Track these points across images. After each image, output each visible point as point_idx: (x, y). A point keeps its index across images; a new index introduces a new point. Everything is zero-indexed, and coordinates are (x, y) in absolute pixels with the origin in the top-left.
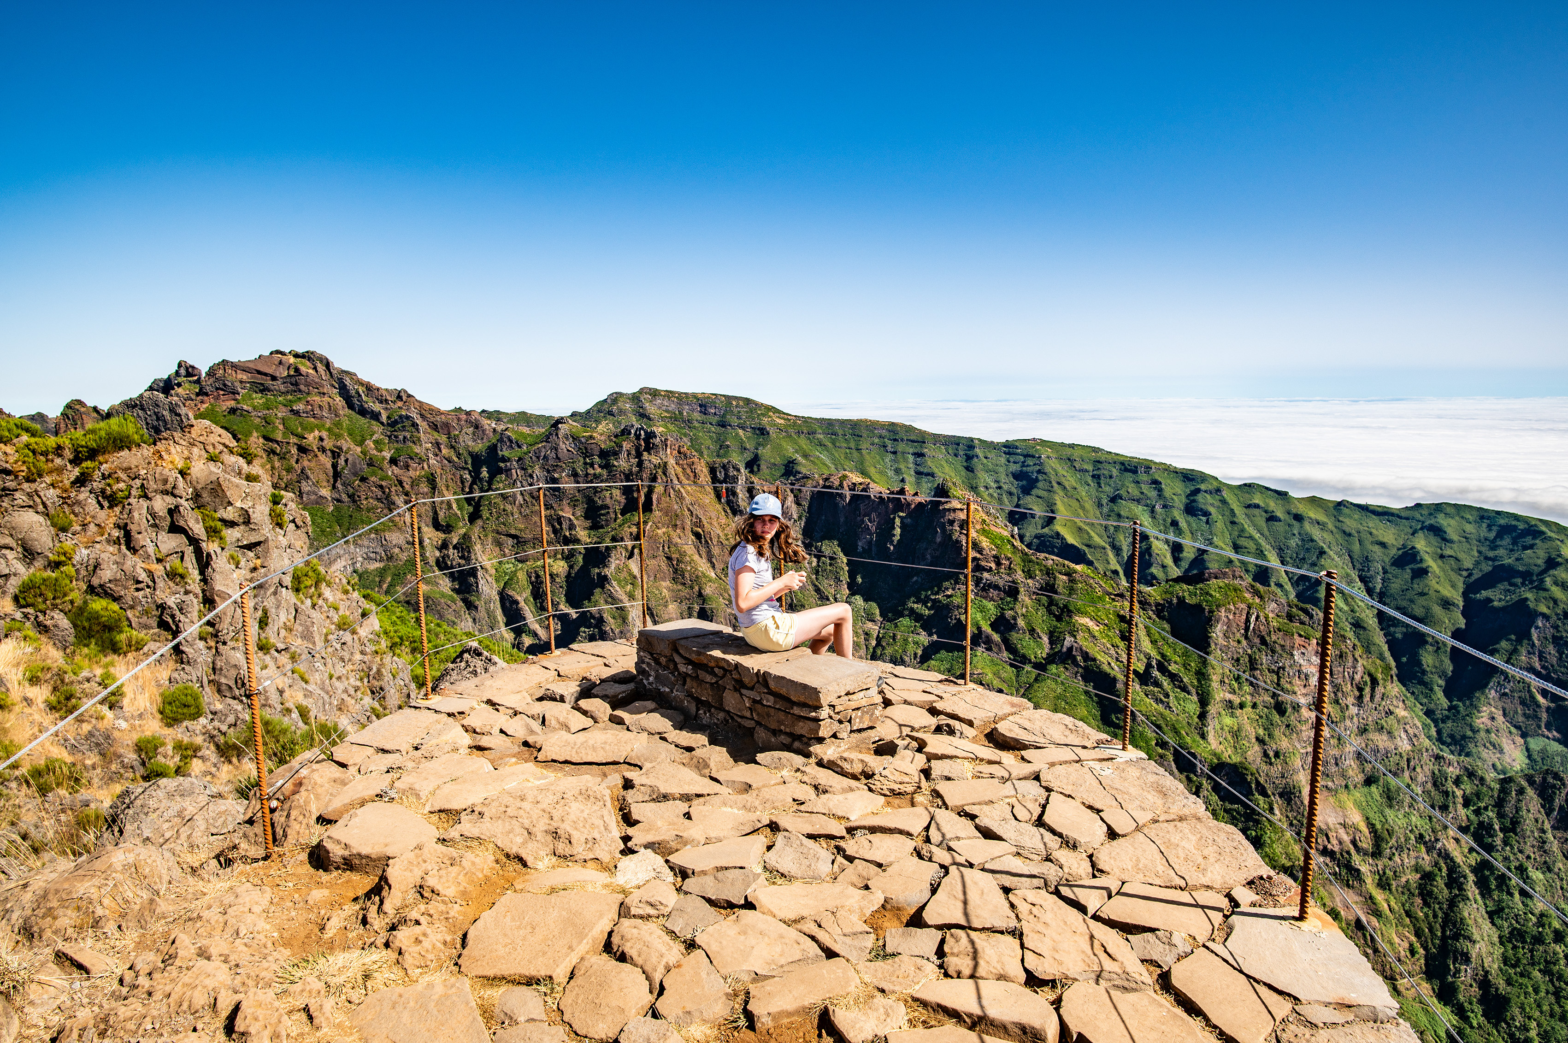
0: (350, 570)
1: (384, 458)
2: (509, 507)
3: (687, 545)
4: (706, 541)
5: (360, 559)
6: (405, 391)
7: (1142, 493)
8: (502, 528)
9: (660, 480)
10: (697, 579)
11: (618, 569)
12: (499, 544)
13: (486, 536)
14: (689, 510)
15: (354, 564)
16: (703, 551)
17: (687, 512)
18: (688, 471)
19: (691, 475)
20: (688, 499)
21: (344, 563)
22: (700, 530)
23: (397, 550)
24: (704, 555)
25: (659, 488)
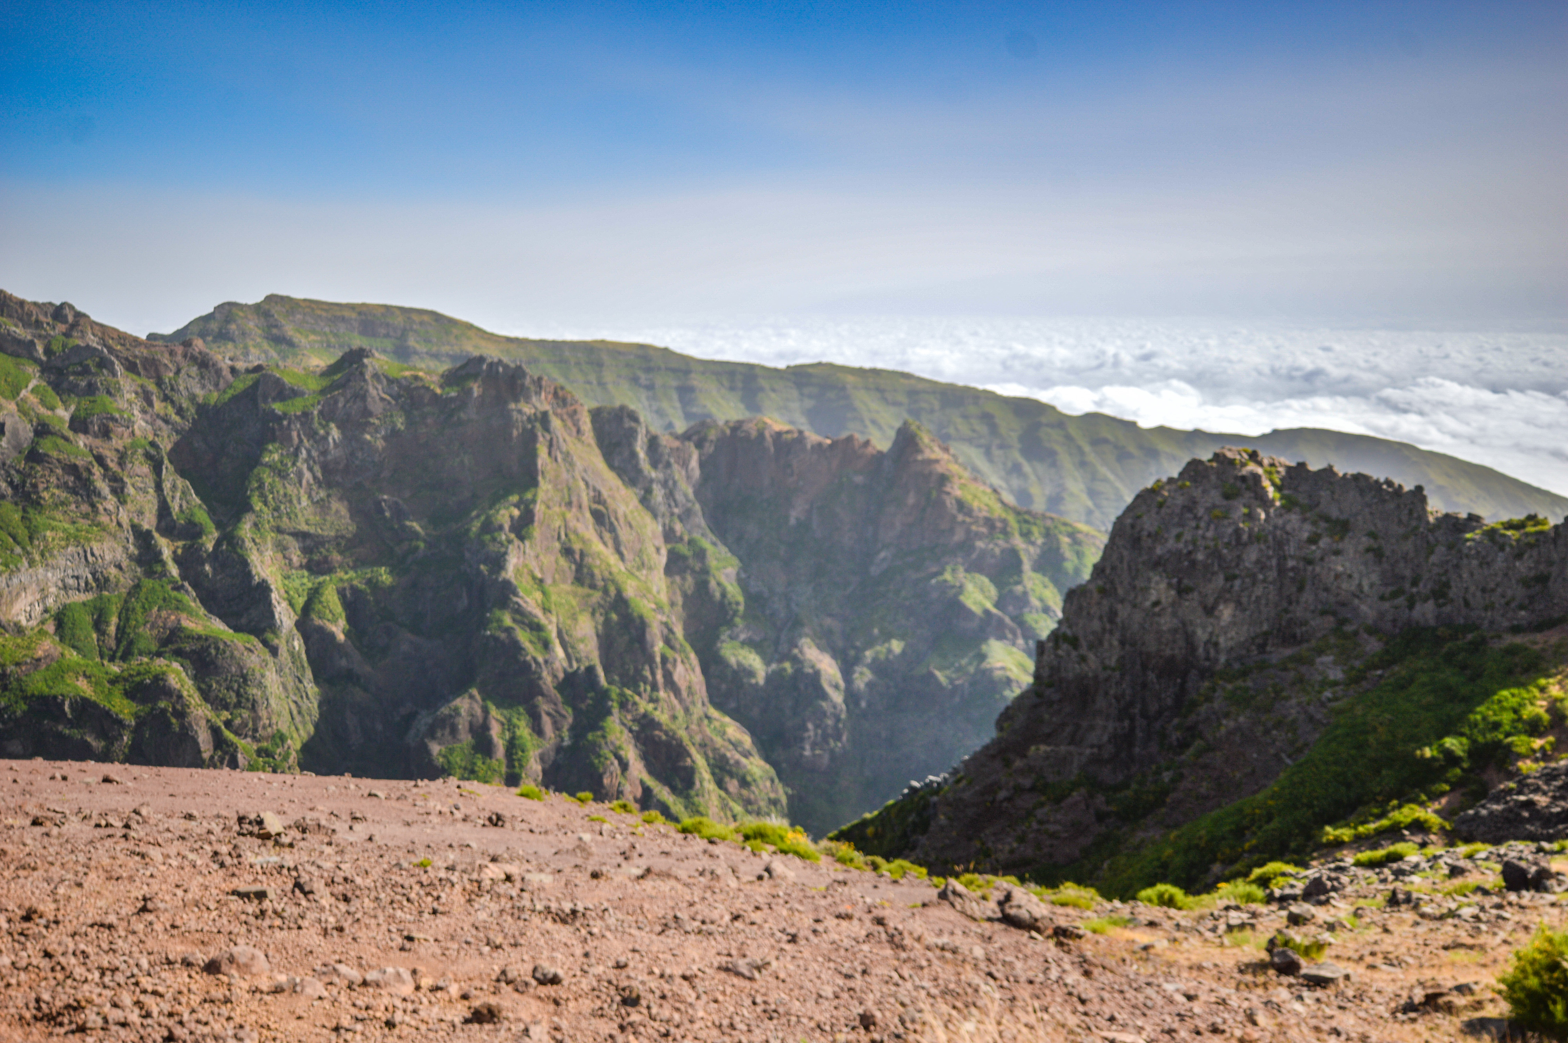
0: (38, 609)
1: (61, 419)
2: (290, 490)
3: (587, 529)
4: (611, 524)
5: (53, 590)
6: (71, 307)
7: (974, 431)
8: (285, 523)
9: (541, 439)
10: (610, 580)
11: (517, 571)
12: (282, 548)
13: (262, 537)
14: (583, 479)
15: (44, 599)
16: (607, 536)
17: (582, 485)
18: (569, 423)
19: (574, 430)
20: (579, 465)
21: (30, 598)
22: (600, 507)
23: (113, 571)
24: (610, 543)
25: (542, 451)
